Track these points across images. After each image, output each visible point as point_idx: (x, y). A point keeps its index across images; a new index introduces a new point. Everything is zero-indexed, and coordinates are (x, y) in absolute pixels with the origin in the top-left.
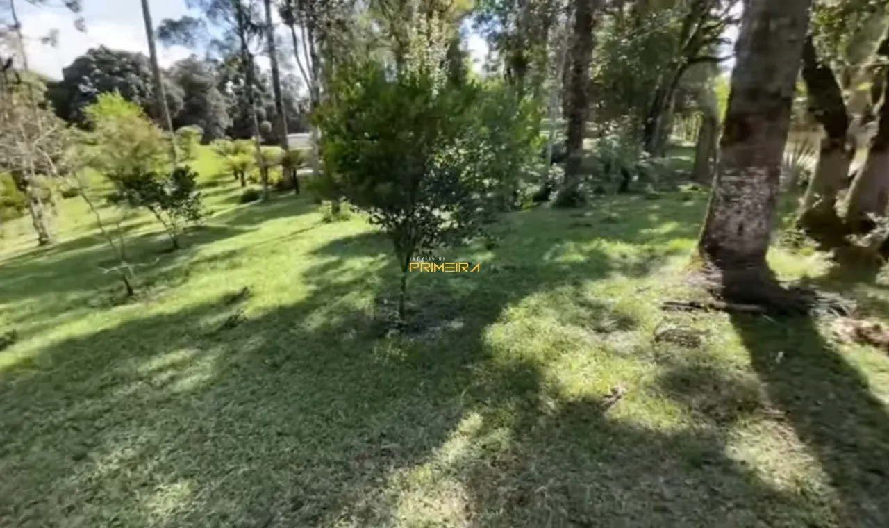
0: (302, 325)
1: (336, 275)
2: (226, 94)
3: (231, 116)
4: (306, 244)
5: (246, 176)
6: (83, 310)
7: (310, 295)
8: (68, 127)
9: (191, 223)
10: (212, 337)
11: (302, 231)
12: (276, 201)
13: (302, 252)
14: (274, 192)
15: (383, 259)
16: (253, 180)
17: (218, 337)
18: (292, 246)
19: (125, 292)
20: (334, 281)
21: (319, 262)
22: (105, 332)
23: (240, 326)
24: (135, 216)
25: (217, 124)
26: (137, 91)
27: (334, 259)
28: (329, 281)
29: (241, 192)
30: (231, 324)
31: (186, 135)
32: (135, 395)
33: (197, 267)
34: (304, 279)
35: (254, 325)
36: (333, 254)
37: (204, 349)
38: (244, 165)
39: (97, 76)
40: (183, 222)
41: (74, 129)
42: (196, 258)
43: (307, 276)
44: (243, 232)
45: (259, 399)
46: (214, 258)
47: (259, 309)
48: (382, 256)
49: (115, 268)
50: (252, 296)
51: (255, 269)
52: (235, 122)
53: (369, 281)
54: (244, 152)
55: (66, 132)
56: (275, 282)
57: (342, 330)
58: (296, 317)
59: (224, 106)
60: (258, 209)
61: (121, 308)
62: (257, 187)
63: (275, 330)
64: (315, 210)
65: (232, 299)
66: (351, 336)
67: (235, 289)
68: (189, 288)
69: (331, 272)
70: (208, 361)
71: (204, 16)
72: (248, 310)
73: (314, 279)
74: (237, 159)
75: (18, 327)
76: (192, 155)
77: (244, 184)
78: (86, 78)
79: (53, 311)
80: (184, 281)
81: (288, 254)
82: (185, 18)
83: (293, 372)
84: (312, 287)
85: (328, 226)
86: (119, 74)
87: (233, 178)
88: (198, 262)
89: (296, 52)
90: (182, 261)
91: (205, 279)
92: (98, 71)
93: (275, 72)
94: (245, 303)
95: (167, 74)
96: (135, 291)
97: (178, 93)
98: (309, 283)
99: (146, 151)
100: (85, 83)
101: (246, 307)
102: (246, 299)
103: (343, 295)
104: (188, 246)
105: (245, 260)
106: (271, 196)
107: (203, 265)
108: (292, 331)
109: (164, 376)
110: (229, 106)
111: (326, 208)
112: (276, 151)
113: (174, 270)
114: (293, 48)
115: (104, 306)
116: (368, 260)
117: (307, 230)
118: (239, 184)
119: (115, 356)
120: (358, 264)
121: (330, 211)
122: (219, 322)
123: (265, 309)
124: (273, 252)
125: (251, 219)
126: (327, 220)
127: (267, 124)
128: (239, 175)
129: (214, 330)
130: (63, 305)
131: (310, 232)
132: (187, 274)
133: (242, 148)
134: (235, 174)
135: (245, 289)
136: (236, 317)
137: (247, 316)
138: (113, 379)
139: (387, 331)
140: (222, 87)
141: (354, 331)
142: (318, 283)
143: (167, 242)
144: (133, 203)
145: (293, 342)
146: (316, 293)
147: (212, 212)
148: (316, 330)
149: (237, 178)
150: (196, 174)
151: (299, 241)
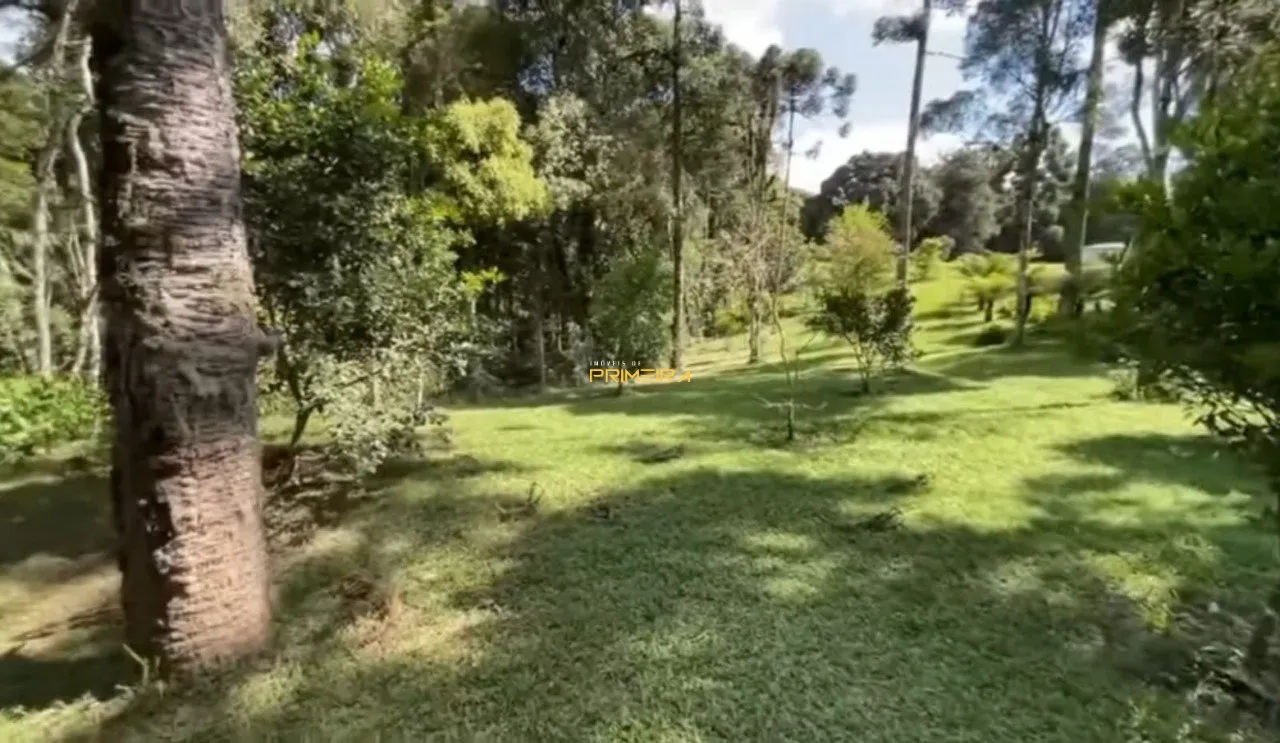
0: (991, 576)
1: (1099, 506)
2: (999, 190)
3: (1000, 221)
4: (1062, 429)
5: (997, 306)
6: (741, 442)
7: (1026, 525)
8: (807, 242)
9: (889, 364)
10: (846, 533)
11: (1057, 406)
12: (1031, 348)
13: (1046, 440)
14: (1032, 335)
15: (1239, 507)
16: (1005, 313)
17: (853, 537)
18: (1032, 426)
19: (785, 434)
20: (1090, 517)
21: (1070, 468)
22: (744, 475)
23: (888, 534)
24: (836, 345)
25: (976, 234)
26: (887, 198)
27: (1110, 471)
28: (1076, 514)
29: (977, 330)
30: (878, 524)
31: (929, 250)
32: (729, 569)
33: (872, 424)
34: (1028, 492)
35: (909, 541)
36: (1108, 462)
37: (829, 546)
38: (997, 291)
39: (853, 185)
40: (879, 362)
41: (812, 245)
42: (880, 413)
43: (1035, 488)
44: (960, 388)
45: (863, 672)
46: (901, 418)
47: (926, 517)
48: (1235, 496)
49: (779, 405)
50: (928, 491)
51: (952, 449)
52: (1004, 230)
53: (1180, 544)
54: (1001, 271)
55: (804, 247)
56: (974, 481)
57: (1071, 625)
58: (984, 556)
59: (993, 207)
60: (996, 358)
61: (774, 452)
62: (1007, 324)
63: (937, 564)
64: (1103, 374)
65: (898, 487)
66: (1088, 647)
67: (910, 472)
68: (852, 451)
69: (1090, 496)
70: (825, 568)
71: (986, 85)
72: (911, 513)
73: (1046, 498)
74: (985, 283)
75: (688, 442)
76: (930, 274)
77: (988, 318)
78: (841, 189)
79: (719, 435)
80: (852, 440)
81: (1019, 439)
82: (959, 94)
83: (937, 655)
84: (1037, 512)
85: (1123, 405)
86: (876, 180)
87: (975, 308)
88: (876, 418)
89: (1135, 108)
90: (860, 412)
91: (878, 445)
92: (854, 180)
93: (1086, 146)
94: (910, 499)
95: (927, 173)
96: (797, 436)
97: (933, 196)
98: (1034, 503)
99: (868, 269)
100: (838, 194)
101: (908, 507)
102: (916, 494)
103: (1101, 551)
104: (881, 393)
105: (943, 432)
106: (1027, 341)
107: (883, 424)
108: (968, 578)
109: (768, 562)
110: (1000, 206)
111: (1125, 372)
112: (1056, 271)
113: (847, 422)
114: (1131, 98)
115: (760, 445)
116: (1194, 496)
117: (1069, 405)
118: (981, 317)
119: (737, 510)
120: (1163, 498)
121: (1134, 379)
122: (864, 515)
123: (939, 521)
124: (992, 430)
125: (980, 372)
126: (1122, 396)
127: (1058, 230)
128: (986, 306)
129: (853, 523)
130: (730, 430)
131: (1077, 411)
132: (857, 432)
133: (1000, 266)
134: (981, 303)
135: (921, 478)
136: (889, 517)
137: (907, 523)
138: (724, 537)
139: (1192, 684)
140: (996, 182)
141: (1100, 641)
142: (1053, 508)
143: (856, 383)
144: (831, 330)
145: (961, 602)
146: (1040, 525)
147: (921, 354)
148: (1016, 598)
149: (981, 308)
150: (913, 299)
151: (1049, 422)
